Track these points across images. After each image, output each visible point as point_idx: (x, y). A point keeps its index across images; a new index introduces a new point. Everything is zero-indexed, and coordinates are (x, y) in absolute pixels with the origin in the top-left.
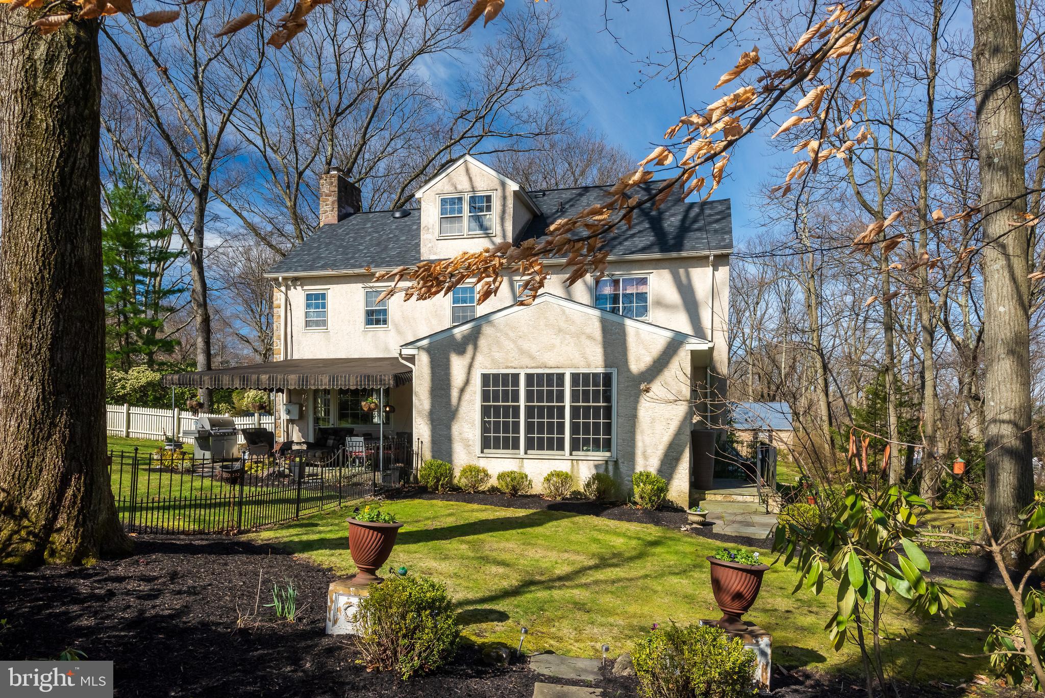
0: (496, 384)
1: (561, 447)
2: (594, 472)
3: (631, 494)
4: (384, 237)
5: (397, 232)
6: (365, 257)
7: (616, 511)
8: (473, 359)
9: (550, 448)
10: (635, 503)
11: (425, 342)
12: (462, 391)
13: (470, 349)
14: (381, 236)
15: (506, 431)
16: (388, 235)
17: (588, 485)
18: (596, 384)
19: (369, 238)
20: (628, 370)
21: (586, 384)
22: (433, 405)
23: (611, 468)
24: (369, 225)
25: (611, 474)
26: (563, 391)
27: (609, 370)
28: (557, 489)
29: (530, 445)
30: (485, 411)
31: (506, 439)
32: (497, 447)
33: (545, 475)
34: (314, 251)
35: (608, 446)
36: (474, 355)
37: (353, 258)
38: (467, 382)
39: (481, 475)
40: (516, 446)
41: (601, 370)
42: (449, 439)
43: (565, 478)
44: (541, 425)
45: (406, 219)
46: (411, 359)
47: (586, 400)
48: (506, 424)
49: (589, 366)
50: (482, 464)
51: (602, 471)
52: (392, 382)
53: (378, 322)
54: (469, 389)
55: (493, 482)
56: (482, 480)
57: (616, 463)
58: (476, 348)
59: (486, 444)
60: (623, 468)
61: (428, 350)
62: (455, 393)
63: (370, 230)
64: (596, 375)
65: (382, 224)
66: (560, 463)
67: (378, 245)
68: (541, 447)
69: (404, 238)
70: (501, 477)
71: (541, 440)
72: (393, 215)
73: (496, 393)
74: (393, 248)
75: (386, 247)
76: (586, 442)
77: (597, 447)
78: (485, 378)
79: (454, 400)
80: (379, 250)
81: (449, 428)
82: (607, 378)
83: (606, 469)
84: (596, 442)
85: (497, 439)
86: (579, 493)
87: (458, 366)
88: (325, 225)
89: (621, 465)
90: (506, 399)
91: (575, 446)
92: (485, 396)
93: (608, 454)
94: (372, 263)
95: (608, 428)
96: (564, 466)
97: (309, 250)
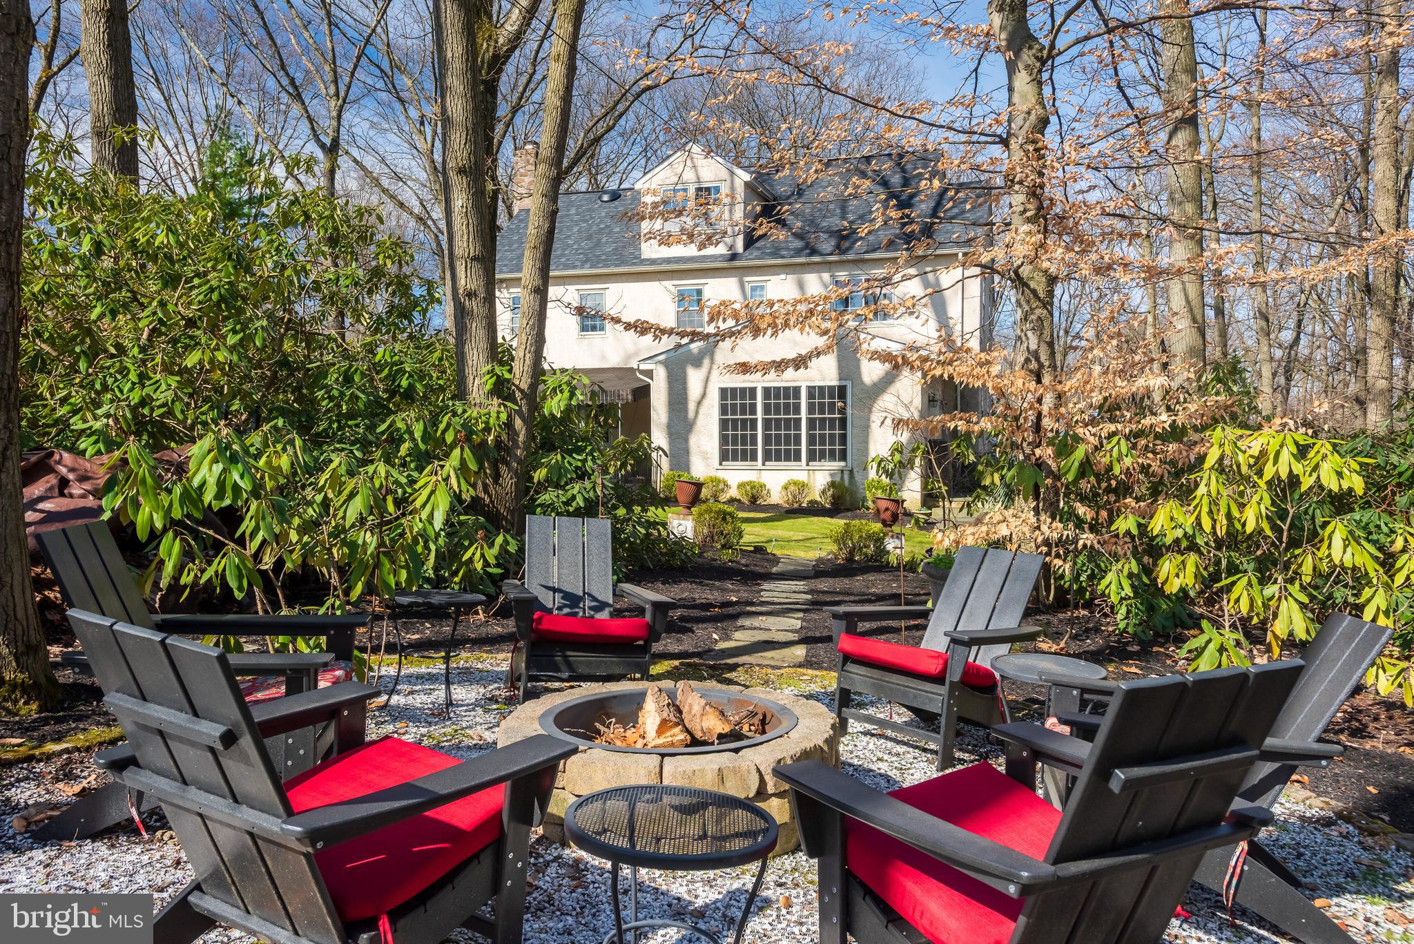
0: (734, 397)
1: (798, 458)
2: (829, 479)
3: (864, 499)
4: (595, 228)
5: (608, 221)
6: (576, 254)
7: (849, 514)
8: (709, 373)
9: (788, 459)
10: (868, 508)
11: (662, 357)
12: (699, 403)
13: (706, 362)
14: (591, 226)
15: (744, 443)
16: (598, 225)
17: (824, 492)
18: (831, 396)
19: (576, 229)
20: (862, 383)
21: (822, 396)
22: (670, 419)
23: (846, 477)
24: (573, 211)
25: (846, 483)
26: (799, 404)
27: (844, 383)
28: (795, 497)
29: (767, 457)
30: (724, 424)
31: (744, 452)
32: (735, 459)
33: (783, 484)
34: (516, 246)
35: (843, 457)
36: (711, 369)
37: (563, 255)
38: (704, 395)
39: (721, 486)
40: (754, 458)
41: (835, 383)
42: (687, 452)
43: (802, 486)
44: (778, 437)
45: (616, 203)
46: (649, 374)
47: (822, 411)
48: (744, 437)
49: (824, 379)
50: (721, 475)
51: (838, 479)
52: (630, 397)
53: (594, 328)
54: (706, 402)
55: (733, 492)
56: (722, 490)
57: (851, 471)
58: (712, 362)
59: (724, 457)
60: (858, 477)
61: (666, 364)
62: (692, 406)
63: (576, 218)
64: (831, 388)
65: (588, 210)
66: (797, 472)
67: (589, 238)
68: (778, 459)
69: (617, 229)
70: (741, 486)
71: (778, 452)
72: (600, 198)
73: (734, 406)
74: (607, 242)
75: (599, 241)
76: (822, 453)
77: (832, 457)
78: (724, 392)
79: (691, 414)
80: (591, 245)
81: (686, 440)
82: (842, 390)
83: (842, 478)
84: (832, 452)
85: (735, 452)
86: (816, 502)
87: (694, 378)
88: (521, 211)
89: (856, 474)
90: (743, 412)
91: (812, 457)
92: (724, 409)
93: (843, 464)
94: (586, 262)
95: (843, 439)
96: (801, 476)
97: (510, 245)
